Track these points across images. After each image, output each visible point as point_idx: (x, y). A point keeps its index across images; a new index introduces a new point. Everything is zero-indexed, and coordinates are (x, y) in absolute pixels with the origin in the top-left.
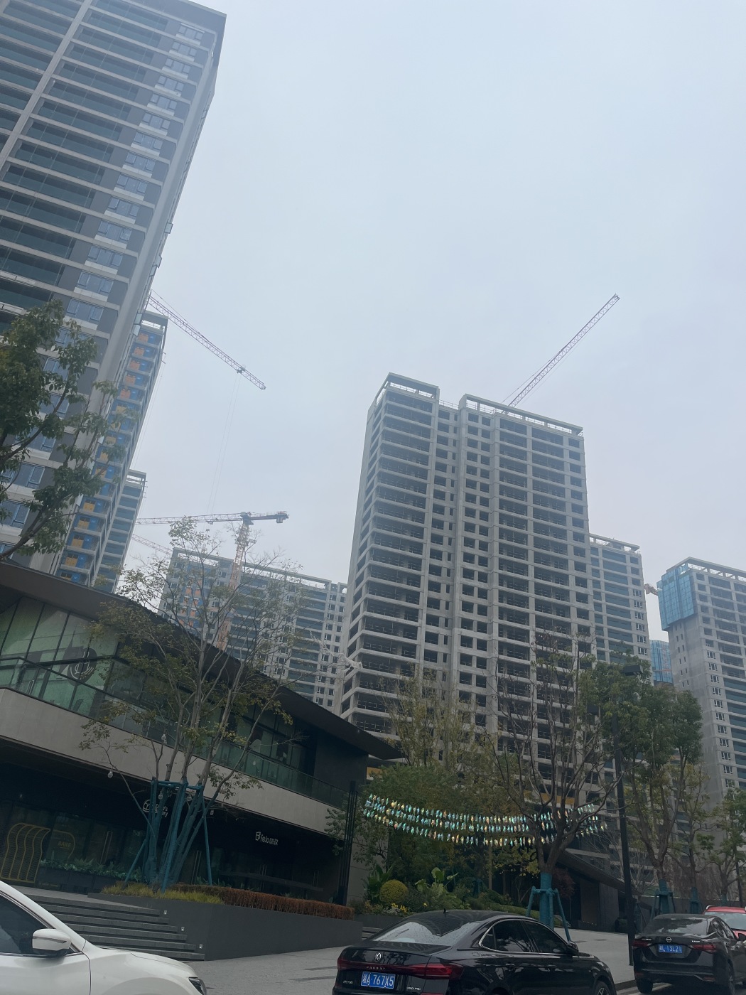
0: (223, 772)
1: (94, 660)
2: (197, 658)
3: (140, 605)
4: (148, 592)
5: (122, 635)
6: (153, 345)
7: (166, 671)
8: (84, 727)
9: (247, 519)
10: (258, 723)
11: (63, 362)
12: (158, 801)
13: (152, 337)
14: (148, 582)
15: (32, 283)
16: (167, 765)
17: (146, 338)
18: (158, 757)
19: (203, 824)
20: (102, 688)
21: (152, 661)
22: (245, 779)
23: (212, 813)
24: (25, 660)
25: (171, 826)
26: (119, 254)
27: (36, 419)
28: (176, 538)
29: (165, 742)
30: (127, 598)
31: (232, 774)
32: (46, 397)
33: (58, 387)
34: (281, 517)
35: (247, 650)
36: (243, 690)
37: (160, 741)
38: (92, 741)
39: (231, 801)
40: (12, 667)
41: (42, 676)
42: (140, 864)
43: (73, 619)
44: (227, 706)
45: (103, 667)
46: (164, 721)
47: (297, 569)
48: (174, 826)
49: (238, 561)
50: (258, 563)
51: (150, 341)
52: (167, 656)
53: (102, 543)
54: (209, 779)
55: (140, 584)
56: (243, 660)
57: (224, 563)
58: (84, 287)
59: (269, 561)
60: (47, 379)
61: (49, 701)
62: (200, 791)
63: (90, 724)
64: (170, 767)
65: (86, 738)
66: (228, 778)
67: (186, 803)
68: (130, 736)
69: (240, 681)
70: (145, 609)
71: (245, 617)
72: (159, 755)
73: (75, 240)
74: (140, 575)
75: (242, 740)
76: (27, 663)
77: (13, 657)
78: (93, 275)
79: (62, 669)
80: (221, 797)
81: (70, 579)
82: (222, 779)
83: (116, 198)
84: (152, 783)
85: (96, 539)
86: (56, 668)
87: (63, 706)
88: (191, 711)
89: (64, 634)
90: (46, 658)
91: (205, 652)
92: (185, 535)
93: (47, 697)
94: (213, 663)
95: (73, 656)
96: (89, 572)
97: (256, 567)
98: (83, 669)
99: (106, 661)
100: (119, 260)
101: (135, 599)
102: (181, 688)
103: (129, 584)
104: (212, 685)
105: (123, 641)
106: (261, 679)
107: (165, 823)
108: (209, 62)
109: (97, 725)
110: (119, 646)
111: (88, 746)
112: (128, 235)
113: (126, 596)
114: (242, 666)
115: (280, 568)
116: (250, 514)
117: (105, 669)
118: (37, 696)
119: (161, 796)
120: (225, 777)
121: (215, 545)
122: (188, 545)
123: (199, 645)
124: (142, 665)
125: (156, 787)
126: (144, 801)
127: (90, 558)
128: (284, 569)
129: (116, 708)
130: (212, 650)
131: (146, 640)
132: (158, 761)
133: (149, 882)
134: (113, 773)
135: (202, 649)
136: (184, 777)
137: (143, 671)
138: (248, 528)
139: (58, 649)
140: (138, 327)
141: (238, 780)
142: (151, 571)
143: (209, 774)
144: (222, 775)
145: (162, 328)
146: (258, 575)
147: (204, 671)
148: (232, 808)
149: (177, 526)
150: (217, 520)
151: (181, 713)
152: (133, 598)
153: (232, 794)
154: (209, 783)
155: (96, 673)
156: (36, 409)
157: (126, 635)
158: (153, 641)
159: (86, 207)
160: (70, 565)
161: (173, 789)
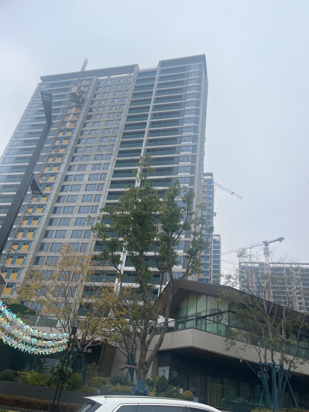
0: (290, 357)
1: (221, 313)
2: (263, 307)
3: (234, 288)
4: (235, 282)
5: (230, 302)
6: (209, 185)
7: (251, 314)
8: (225, 341)
9: (266, 244)
10: (300, 334)
11: (184, 201)
12: (264, 372)
13: (208, 182)
14: (234, 278)
15: (164, 177)
16: (264, 356)
17: (207, 183)
18: (259, 352)
19: (287, 382)
20: (227, 324)
21: (244, 311)
22: (301, 360)
23: (290, 376)
24: (196, 316)
25: (273, 383)
26: (190, 156)
27: (180, 225)
28: (240, 258)
29: (260, 346)
30: (228, 286)
31: (294, 358)
32: (182, 216)
33: (185, 211)
34: (281, 239)
35: (284, 300)
36: (288, 319)
37: (258, 346)
38: (230, 347)
39: (297, 371)
40: (192, 319)
41: (204, 322)
42: (264, 400)
43: (209, 298)
44: (283, 327)
45: (225, 316)
46: (257, 336)
47: (297, 261)
48: (274, 382)
49: (267, 262)
50: (278, 262)
51: (208, 183)
52: (250, 308)
53: (211, 265)
54: (284, 361)
55: (231, 279)
56: (284, 305)
57: (261, 264)
58: (181, 172)
59: (283, 260)
60: (181, 209)
61: (209, 331)
62: (282, 366)
63: (227, 340)
64: (265, 356)
65: (227, 346)
66: (293, 360)
67: (277, 373)
68: (244, 344)
69: (286, 315)
70: (236, 289)
71: (279, 286)
72: (259, 351)
73: (174, 157)
74: (230, 276)
75: (295, 342)
76: (197, 317)
77: (192, 315)
78: (183, 167)
79: (210, 318)
80: (292, 369)
81: (203, 282)
82: (290, 361)
83: (184, 137)
84: (259, 364)
85: (208, 264)
86: (208, 318)
87: (214, 333)
88: (267, 331)
89: (207, 304)
90: (203, 314)
91: (266, 304)
92: (244, 256)
93: (208, 330)
94: (271, 309)
95: (213, 312)
96: (209, 278)
97: (278, 263)
98: (218, 317)
99: (226, 313)
100: (190, 158)
101: (231, 286)
102: (260, 321)
103: (227, 280)
104: (273, 319)
105: (231, 304)
106: (295, 313)
107: (270, 381)
108: (204, 74)
109: (230, 340)
110: (230, 306)
111: (229, 349)
112: (191, 148)
113: (227, 285)
114: (284, 309)
115: (289, 262)
116: (267, 241)
117: (227, 317)
118: (204, 330)
119: (265, 370)
120: (291, 360)
121: (257, 258)
122: (246, 260)
123: (263, 301)
124: (241, 313)
125: (261, 366)
126: (258, 372)
127: (208, 272)
128: (291, 262)
129: (235, 332)
130: (269, 303)
131: (240, 302)
132: (259, 354)
133: (270, 408)
134: (242, 360)
135: (264, 303)
136: (273, 361)
137: (242, 315)
138: (268, 247)
139: (207, 310)
140: (203, 180)
141: (298, 361)
142: (234, 273)
143: (284, 359)
144: (289, 359)
145: (211, 177)
146: (280, 267)
147: (268, 312)
148: (298, 374)
149: (239, 253)
150: (253, 247)
151: (263, 332)
152: (230, 286)
153: (297, 367)
154: (285, 363)
155: (224, 318)
156: (179, 221)
157: (231, 301)
158: (242, 302)
159: (175, 144)
160: (202, 276)
161: (269, 366)
